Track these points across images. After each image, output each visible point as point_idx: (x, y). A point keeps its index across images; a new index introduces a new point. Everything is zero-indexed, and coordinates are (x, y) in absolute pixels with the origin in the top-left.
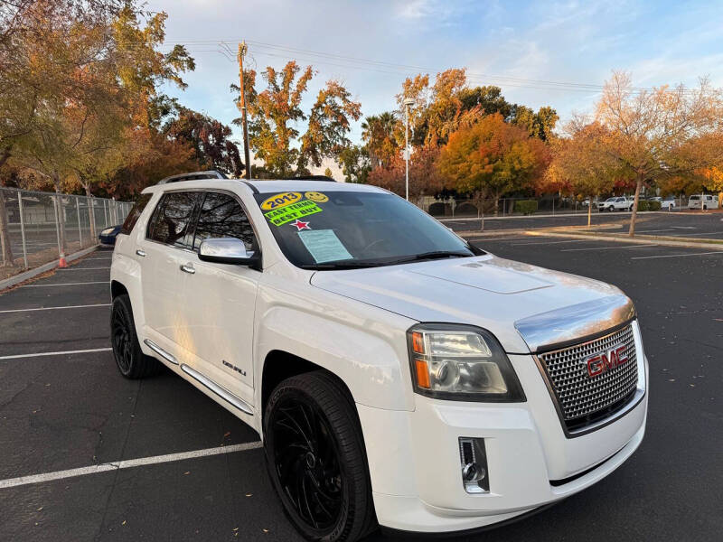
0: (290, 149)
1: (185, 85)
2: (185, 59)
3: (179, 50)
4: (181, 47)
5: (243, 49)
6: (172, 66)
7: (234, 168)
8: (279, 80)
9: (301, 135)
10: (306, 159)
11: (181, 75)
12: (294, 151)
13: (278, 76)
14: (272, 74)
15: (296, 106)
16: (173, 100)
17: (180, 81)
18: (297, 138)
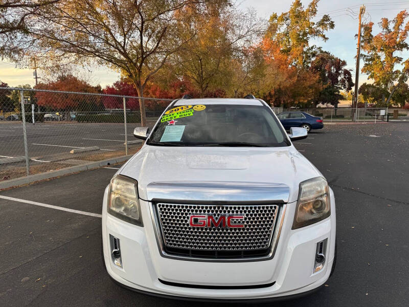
0: (394, 71)
1: (327, 39)
2: (328, 23)
3: (326, 18)
4: (327, 16)
5: (362, 11)
6: (320, 29)
7: (347, 86)
8: (391, 26)
9: (404, 61)
10: (406, 77)
11: (325, 33)
12: (397, 72)
13: (391, 23)
14: (385, 23)
15: (403, 41)
16: (320, 48)
17: (324, 36)
18: (401, 63)
